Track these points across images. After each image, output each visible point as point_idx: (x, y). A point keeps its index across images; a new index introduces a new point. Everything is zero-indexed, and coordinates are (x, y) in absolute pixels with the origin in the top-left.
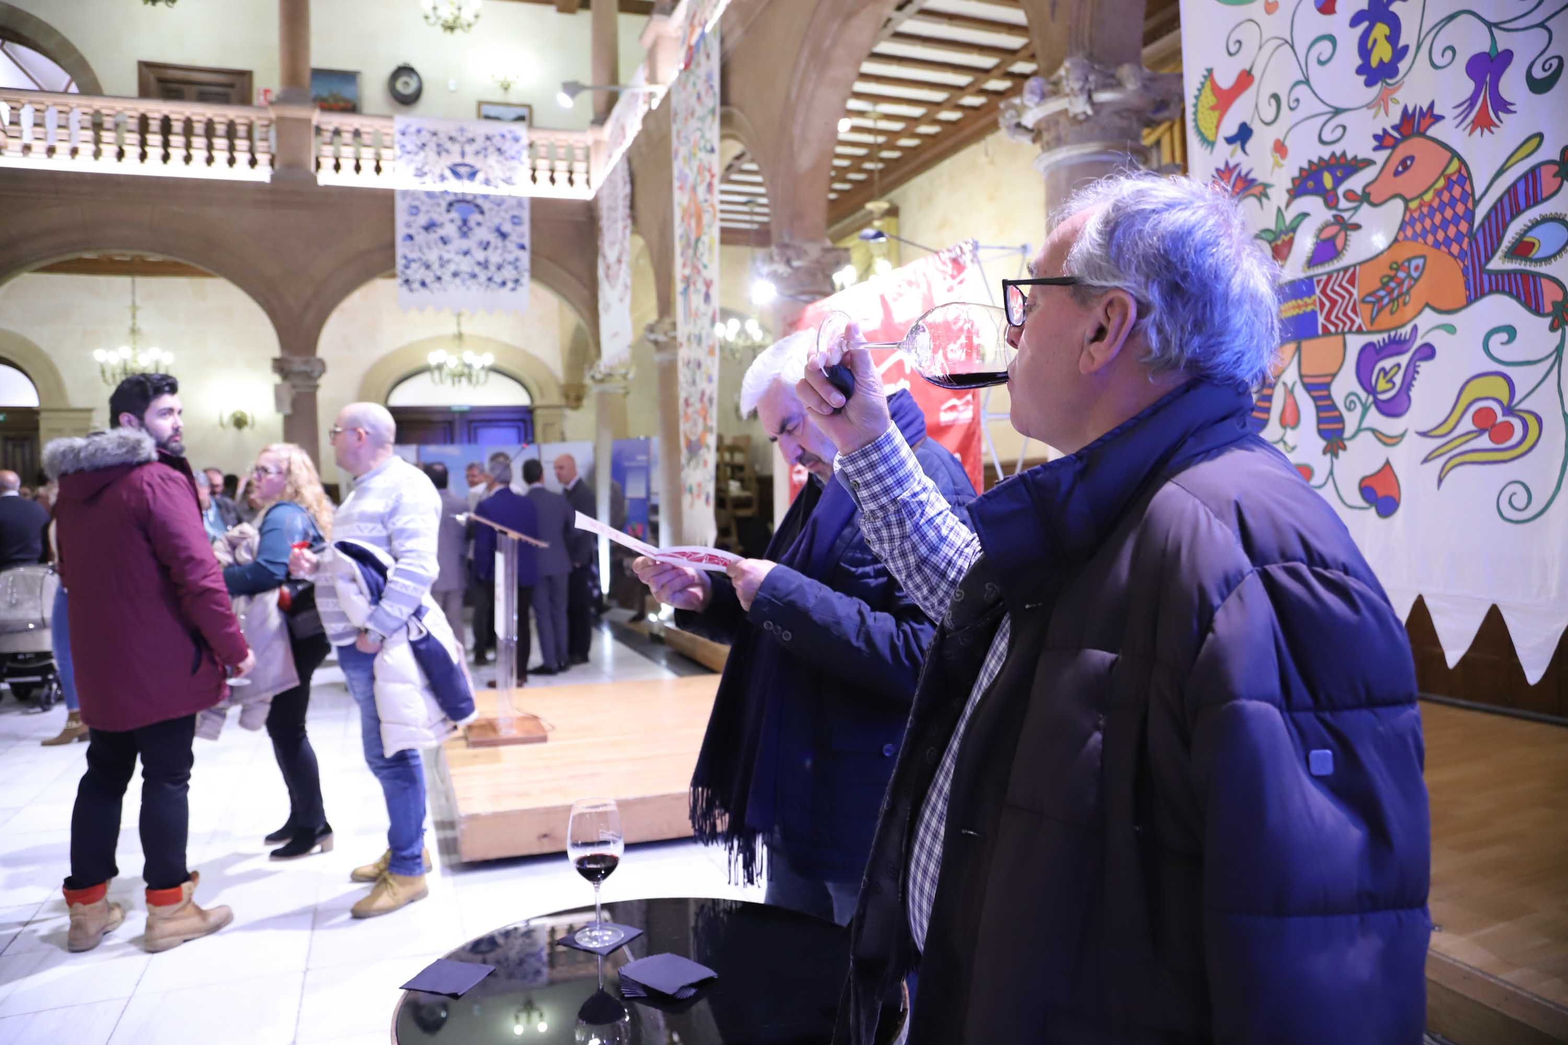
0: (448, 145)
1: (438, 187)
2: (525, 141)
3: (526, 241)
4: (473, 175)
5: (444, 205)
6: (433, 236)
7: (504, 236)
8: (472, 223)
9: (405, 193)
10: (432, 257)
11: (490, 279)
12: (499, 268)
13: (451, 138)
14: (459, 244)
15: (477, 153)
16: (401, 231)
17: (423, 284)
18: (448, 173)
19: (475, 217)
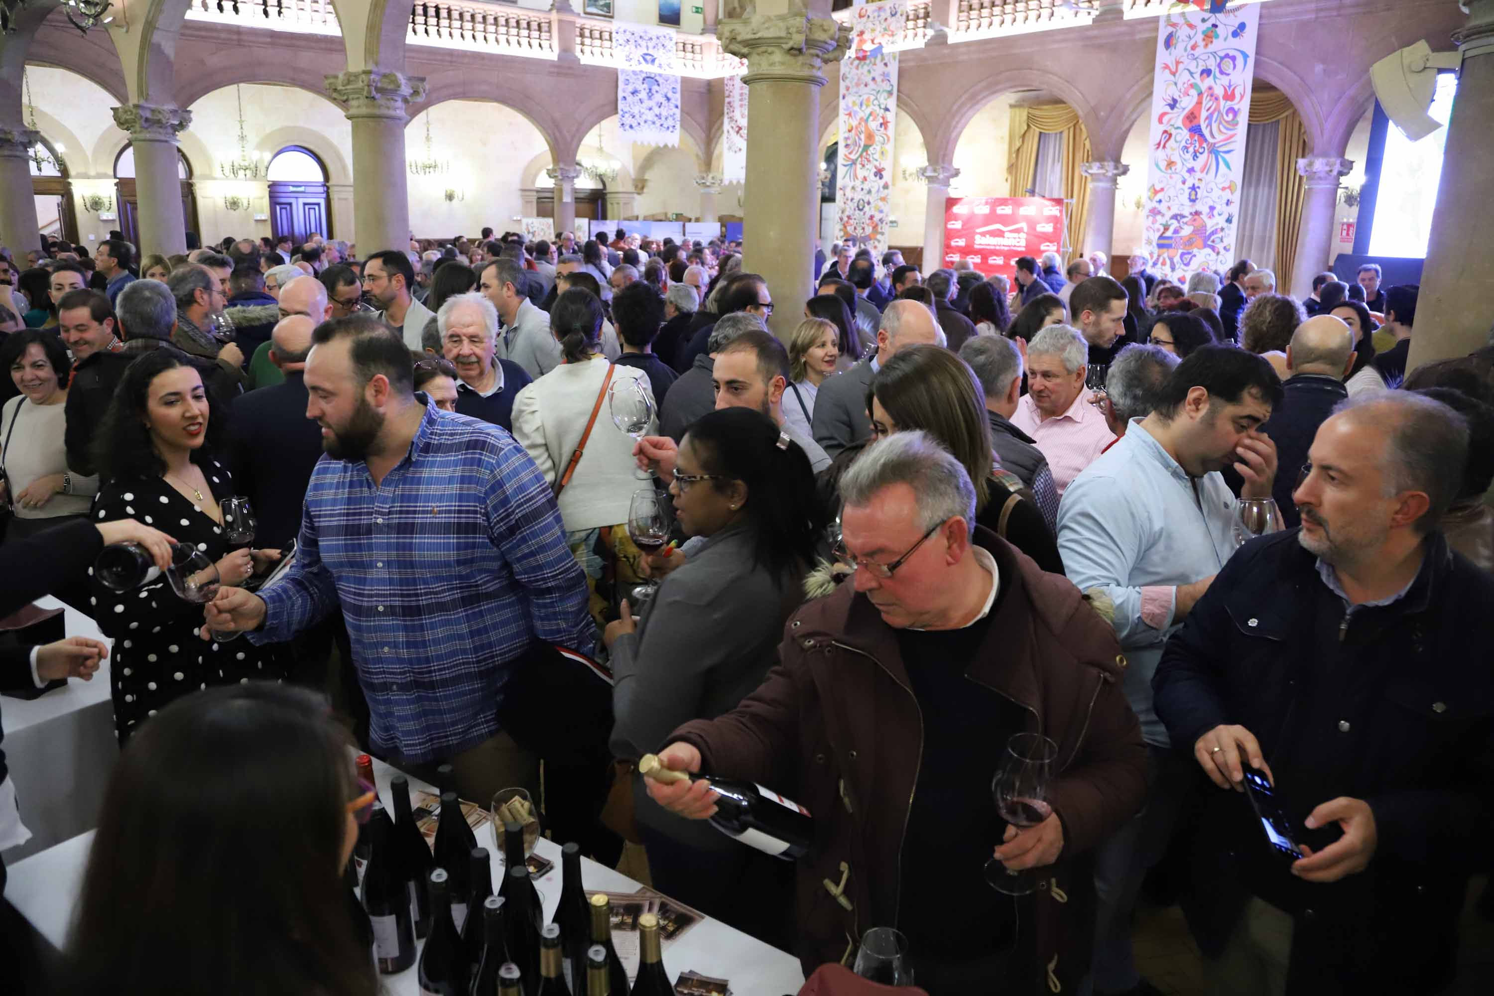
0: (640, 41)
1: (637, 68)
2: (674, 41)
3: (679, 104)
4: (653, 61)
5: (641, 79)
6: (636, 98)
7: (668, 99)
8: (654, 91)
9: (623, 71)
10: (635, 110)
11: (661, 125)
12: (666, 119)
13: (641, 37)
14: (648, 103)
15: (654, 47)
16: (620, 94)
17: (631, 127)
18: (641, 60)
19: (655, 88)
